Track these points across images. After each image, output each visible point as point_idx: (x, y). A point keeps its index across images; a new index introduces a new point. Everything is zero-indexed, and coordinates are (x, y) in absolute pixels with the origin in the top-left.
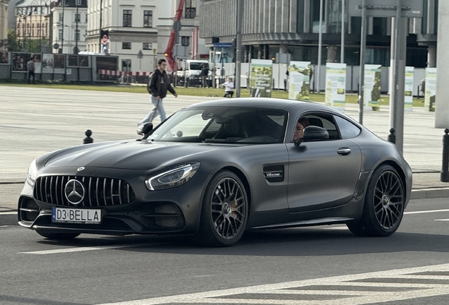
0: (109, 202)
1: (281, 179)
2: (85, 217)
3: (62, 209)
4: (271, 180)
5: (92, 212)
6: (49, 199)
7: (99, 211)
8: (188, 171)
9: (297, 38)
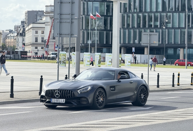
0: (67, 97)
1: (114, 90)
2: (60, 101)
3: (53, 99)
4: (112, 90)
5: (62, 100)
6: (50, 96)
7: (64, 100)
8: (89, 88)
9: (83, 45)
